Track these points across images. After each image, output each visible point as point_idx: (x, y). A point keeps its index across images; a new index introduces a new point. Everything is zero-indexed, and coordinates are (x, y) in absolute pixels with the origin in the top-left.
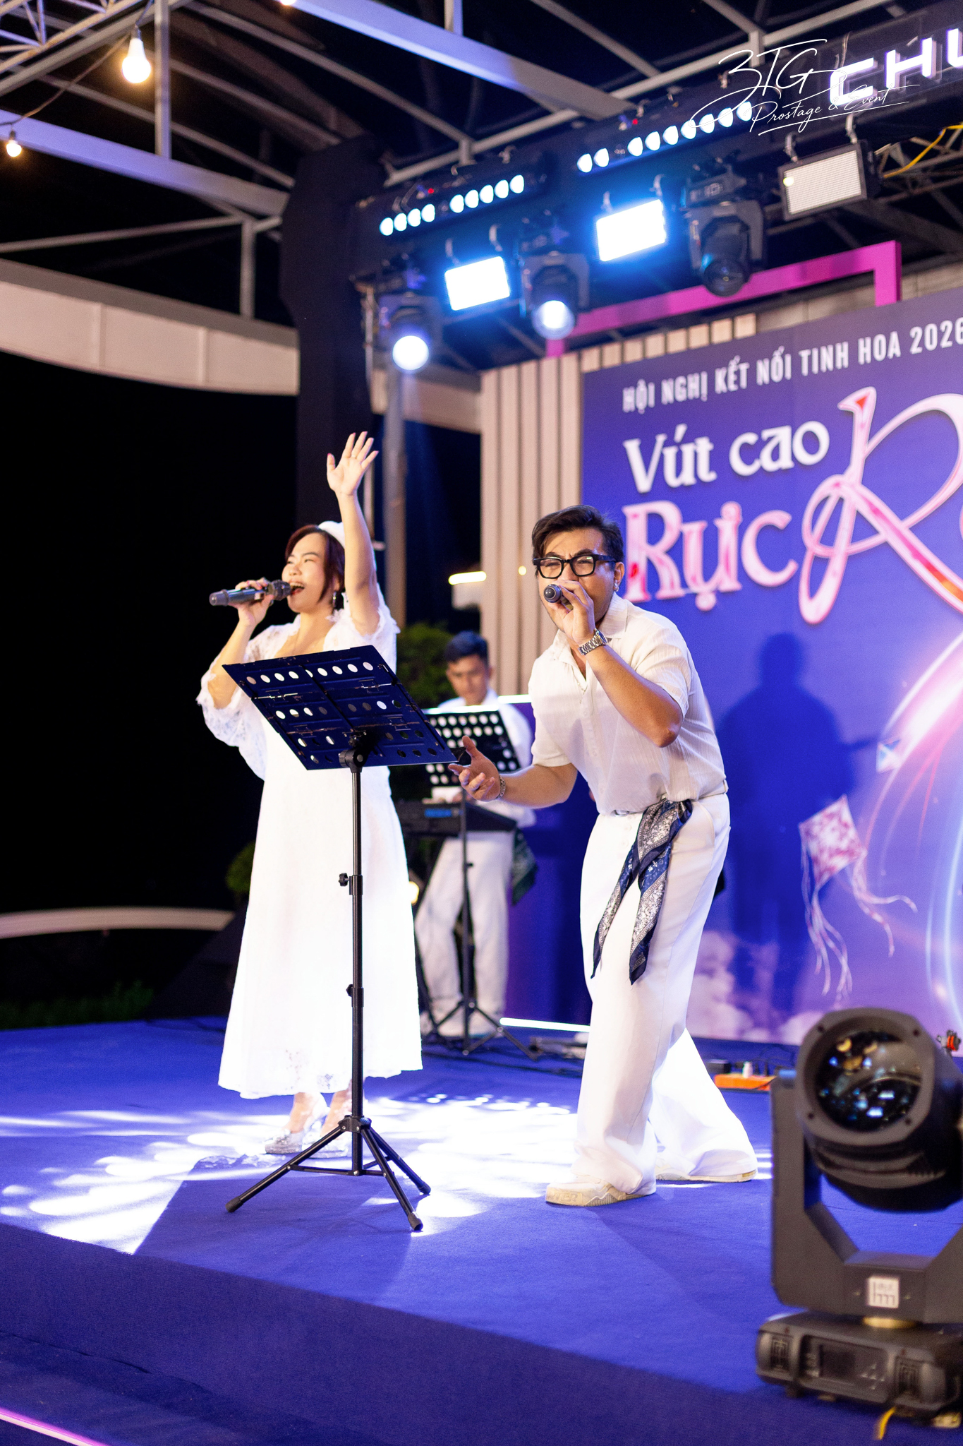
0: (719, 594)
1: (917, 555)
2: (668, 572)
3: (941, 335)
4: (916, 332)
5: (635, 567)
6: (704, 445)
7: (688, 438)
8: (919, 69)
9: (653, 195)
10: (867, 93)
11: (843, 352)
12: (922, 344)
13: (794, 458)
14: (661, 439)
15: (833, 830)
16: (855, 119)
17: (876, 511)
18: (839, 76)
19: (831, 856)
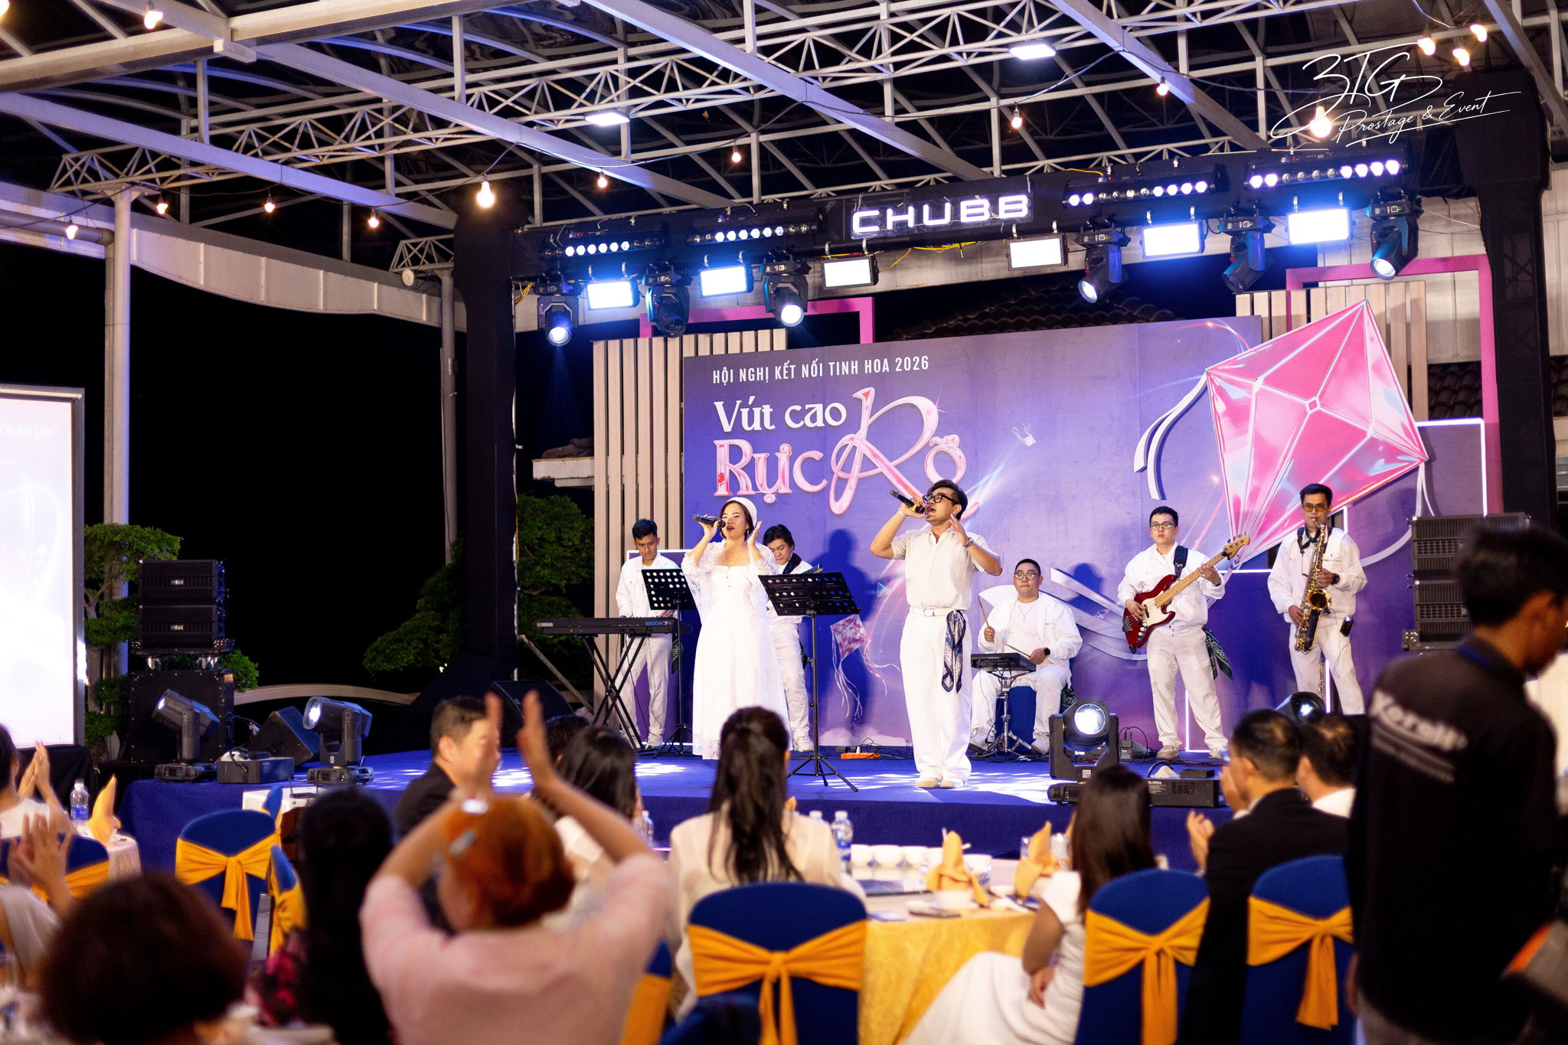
0: (777, 494)
1: (900, 481)
2: (744, 481)
3: (913, 364)
4: (899, 360)
5: (722, 476)
6: (767, 409)
7: (756, 404)
8: (906, 222)
9: (739, 264)
10: (876, 228)
11: (855, 367)
12: (902, 366)
13: (825, 421)
14: (739, 402)
15: (851, 628)
16: (867, 241)
17: (875, 455)
18: (857, 217)
19: (850, 643)
